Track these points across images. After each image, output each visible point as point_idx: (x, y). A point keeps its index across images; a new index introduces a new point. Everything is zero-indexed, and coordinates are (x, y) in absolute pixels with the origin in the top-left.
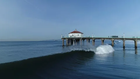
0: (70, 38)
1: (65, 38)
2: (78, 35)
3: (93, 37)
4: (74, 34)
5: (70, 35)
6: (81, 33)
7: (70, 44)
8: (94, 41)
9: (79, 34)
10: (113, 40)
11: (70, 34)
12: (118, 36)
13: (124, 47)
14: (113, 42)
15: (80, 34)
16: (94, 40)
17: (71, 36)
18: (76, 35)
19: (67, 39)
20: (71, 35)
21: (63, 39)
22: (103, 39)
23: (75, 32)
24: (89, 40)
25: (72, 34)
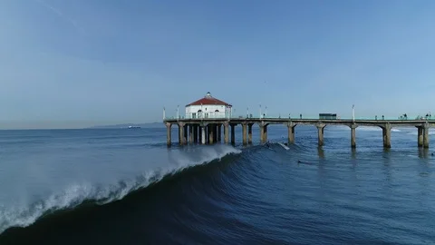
0: (190, 120)
1: (176, 121)
2: (217, 111)
3: (262, 117)
4: (203, 108)
5: (192, 112)
6: (226, 105)
7: (190, 139)
8: (265, 131)
9: (219, 107)
10: (322, 125)
11: (192, 107)
12: (335, 115)
13: (353, 147)
14: (321, 131)
15: (222, 109)
16: (265, 127)
17: (194, 114)
18: (211, 112)
19: (181, 124)
20: (194, 109)
21: (169, 124)
22: (292, 124)
23: (205, 101)
24: (250, 125)
25: (199, 107)
